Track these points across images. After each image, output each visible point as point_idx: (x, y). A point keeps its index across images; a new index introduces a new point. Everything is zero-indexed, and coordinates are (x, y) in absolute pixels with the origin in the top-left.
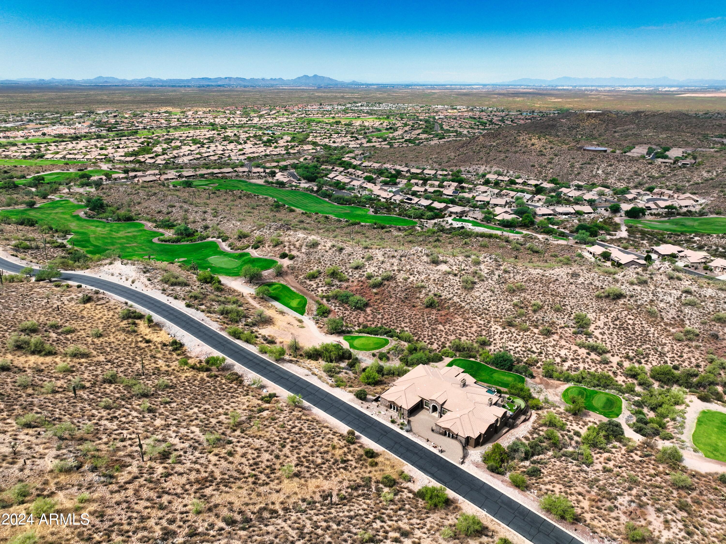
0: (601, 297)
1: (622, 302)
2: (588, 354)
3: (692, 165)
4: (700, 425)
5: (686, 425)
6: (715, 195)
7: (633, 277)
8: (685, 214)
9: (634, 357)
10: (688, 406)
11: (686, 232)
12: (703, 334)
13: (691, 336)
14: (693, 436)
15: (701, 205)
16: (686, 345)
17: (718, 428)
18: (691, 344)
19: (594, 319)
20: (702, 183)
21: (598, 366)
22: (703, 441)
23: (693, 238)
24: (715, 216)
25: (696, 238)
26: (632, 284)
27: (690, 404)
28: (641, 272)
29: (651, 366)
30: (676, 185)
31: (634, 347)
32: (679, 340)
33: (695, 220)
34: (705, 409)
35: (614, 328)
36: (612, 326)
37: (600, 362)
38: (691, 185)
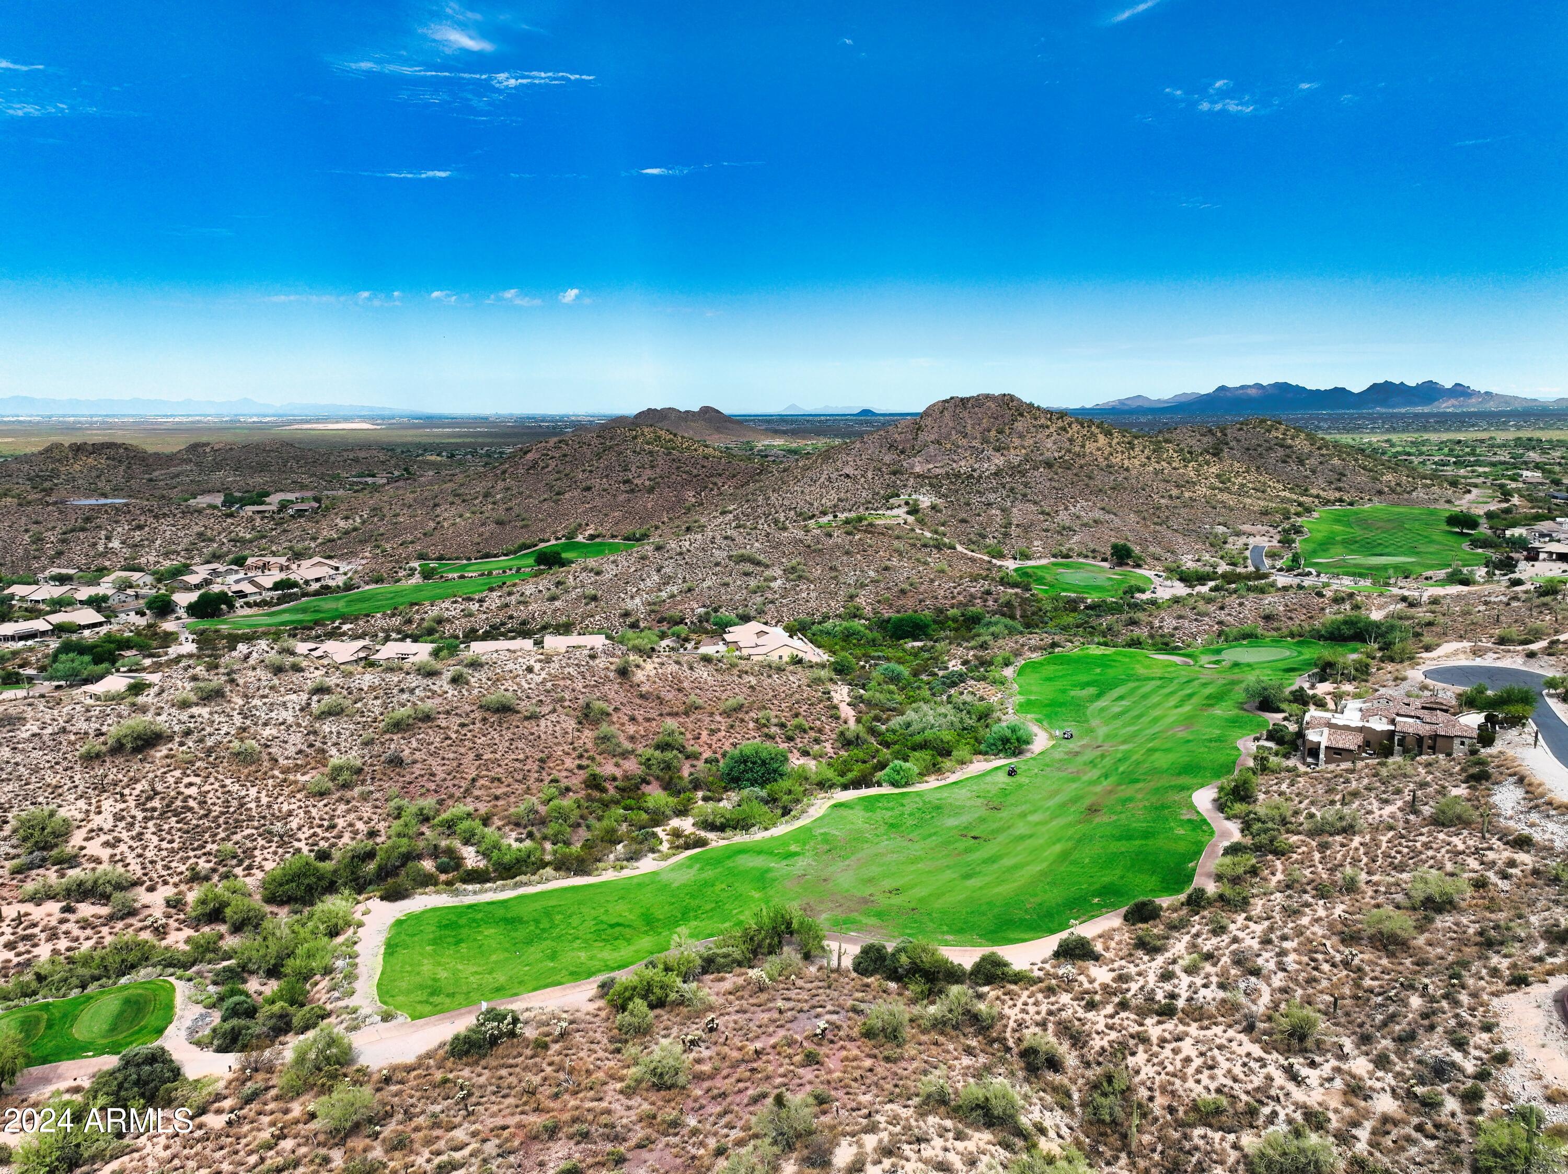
0: (98, 756)
1: (165, 752)
2: (68, 909)
3: (315, 511)
4: (391, 954)
5: (362, 970)
6: (367, 554)
7: (185, 689)
8: (316, 593)
9: (214, 870)
10: (360, 925)
11: (323, 619)
12: (371, 765)
13: (346, 775)
14: (379, 986)
15: (345, 574)
16: (340, 799)
17: (435, 942)
18: (349, 794)
19: (80, 816)
20: (340, 538)
21: (105, 930)
22: (404, 985)
23: (339, 628)
24: (373, 586)
25: (345, 627)
26: (184, 705)
27: (365, 919)
28: (205, 674)
29: (259, 875)
30: (291, 548)
31: (209, 847)
32: (322, 794)
33: (338, 599)
34: (400, 916)
35: (146, 819)
36: (140, 815)
37: (111, 918)
38: (321, 544)
